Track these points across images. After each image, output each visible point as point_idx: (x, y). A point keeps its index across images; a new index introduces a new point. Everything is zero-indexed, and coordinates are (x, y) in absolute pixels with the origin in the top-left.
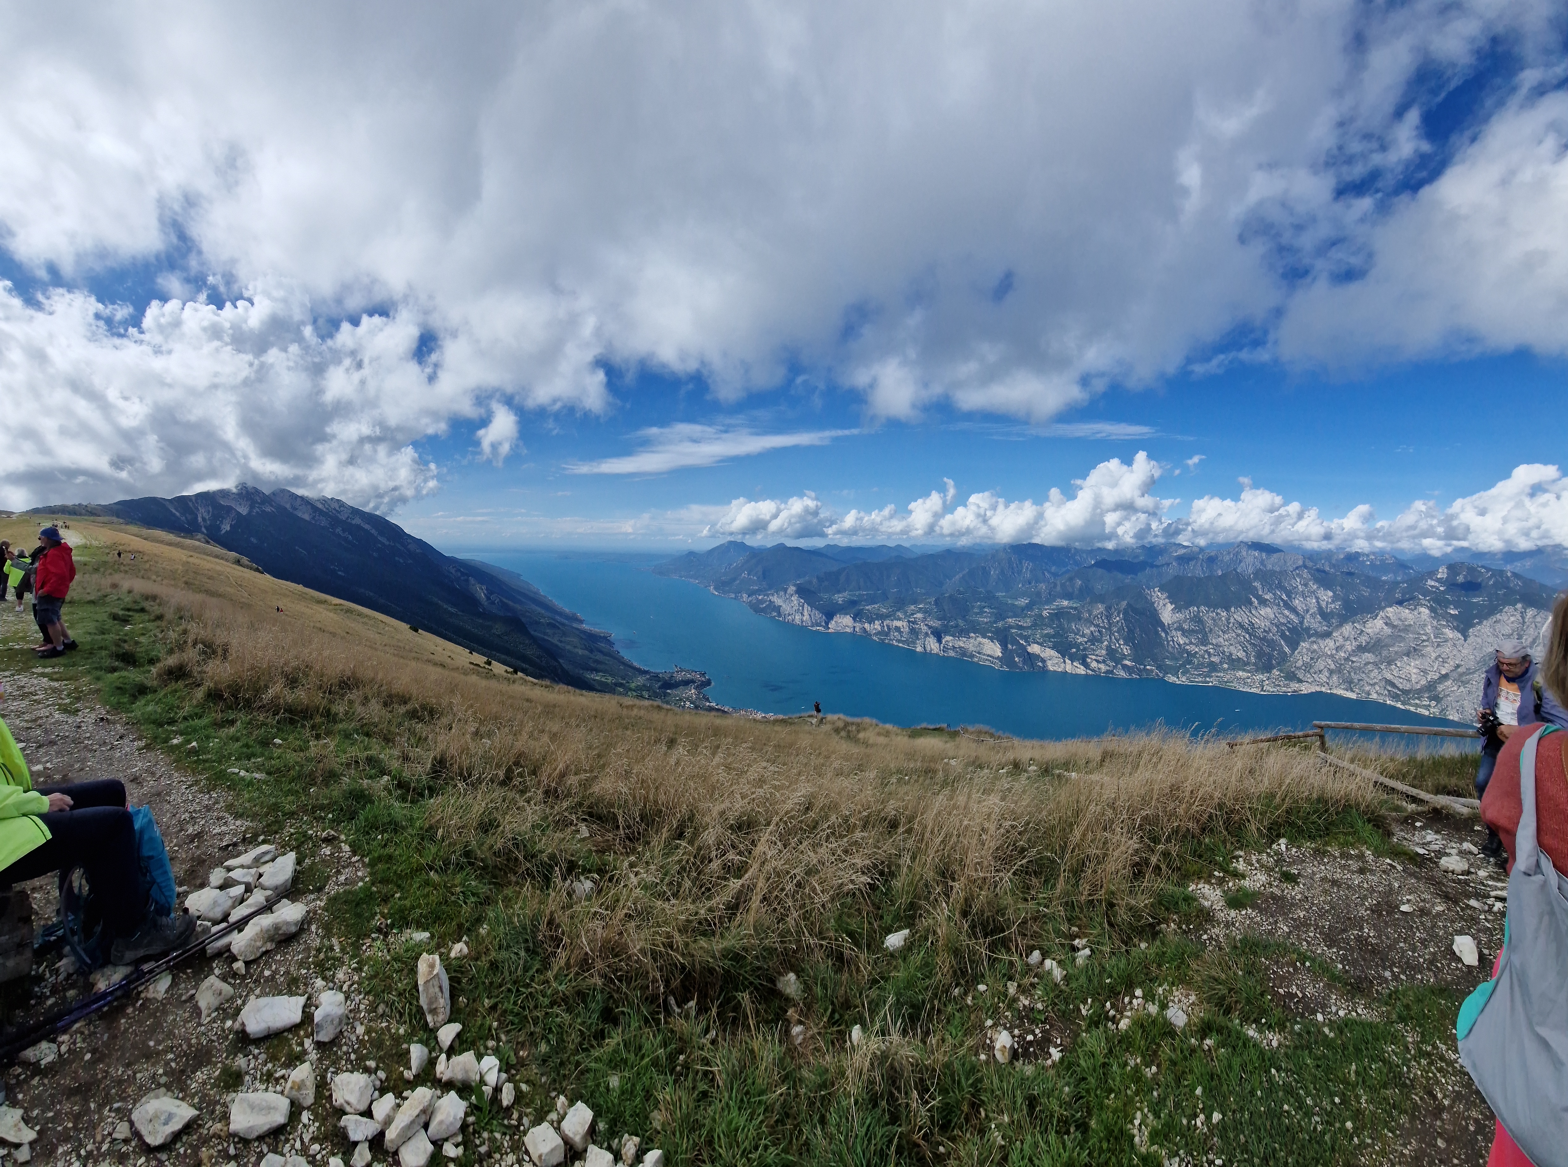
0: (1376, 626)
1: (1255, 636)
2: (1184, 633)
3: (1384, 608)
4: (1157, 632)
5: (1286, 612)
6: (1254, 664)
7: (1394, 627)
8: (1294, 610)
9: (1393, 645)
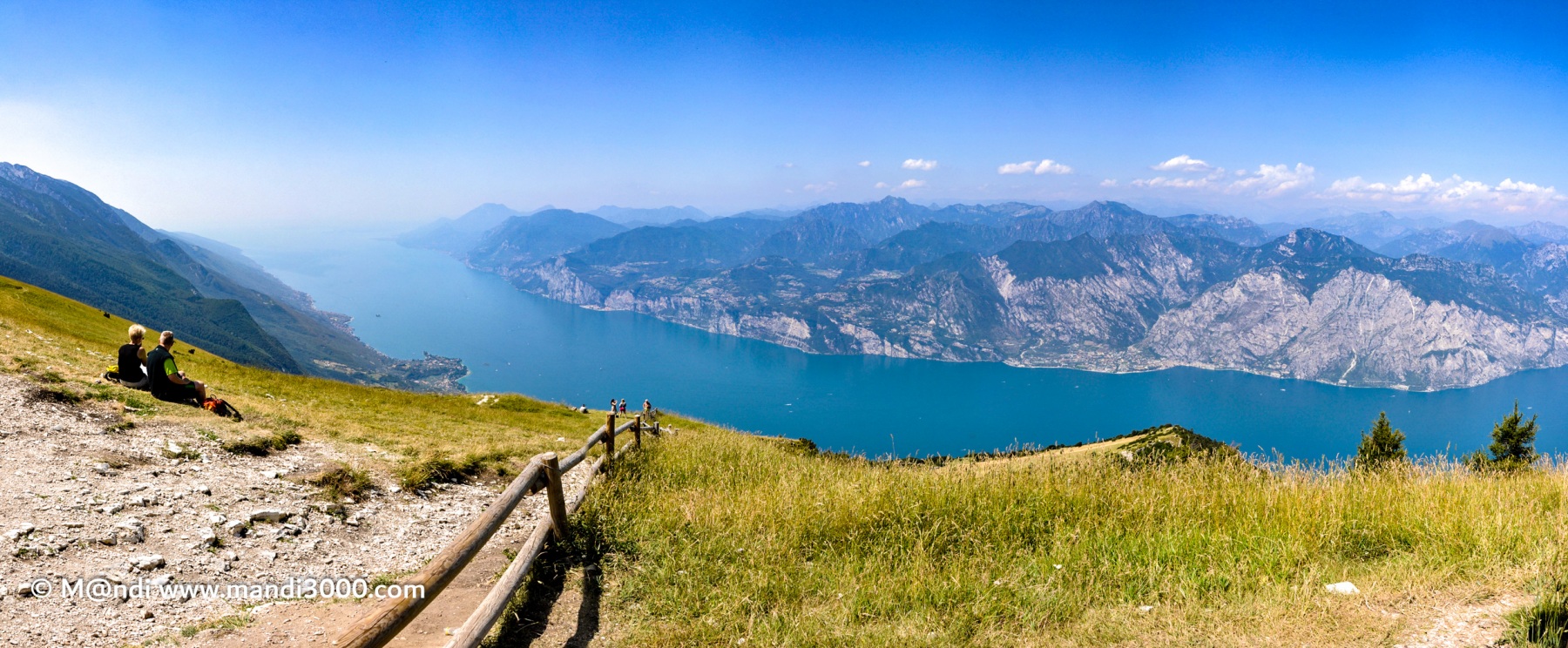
0: (1234, 294)
1: (1109, 310)
2: (1027, 307)
3: (1242, 274)
4: (994, 310)
5: (1144, 282)
6: (1109, 342)
7: (1250, 294)
8: (1151, 279)
9: (1249, 313)
